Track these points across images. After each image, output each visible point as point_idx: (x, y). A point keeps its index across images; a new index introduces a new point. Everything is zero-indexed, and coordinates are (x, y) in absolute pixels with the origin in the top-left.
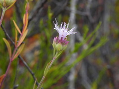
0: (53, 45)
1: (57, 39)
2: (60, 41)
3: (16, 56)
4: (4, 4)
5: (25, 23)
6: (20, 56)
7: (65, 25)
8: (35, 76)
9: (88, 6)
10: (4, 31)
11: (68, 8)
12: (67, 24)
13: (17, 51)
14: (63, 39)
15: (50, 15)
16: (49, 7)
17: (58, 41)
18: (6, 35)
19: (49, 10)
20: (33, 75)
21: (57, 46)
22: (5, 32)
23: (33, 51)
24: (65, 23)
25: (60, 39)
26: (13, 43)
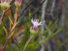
0: (30, 31)
1: (32, 28)
2: (34, 29)
3: (10, 37)
4: (4, 8)
5: (16, 19)
6: (12, 37)
7: (37, 20)
8: (20, 48)
9: (52, 10)
10: (4, 22)
11: (40, 11)
12: (38, 19)
13: (10, 34)
14: (36, 28)
15: (30, 14)
16: (30, 10)
17: (33, 29)
18: (5, 25)
19: (30, 12)
20: (19, 48)
21: (32, 31)
22: (4, 24)
23: (20, 35)
24: (37, 19)
25: (34, 27)
26: (9, 29)
